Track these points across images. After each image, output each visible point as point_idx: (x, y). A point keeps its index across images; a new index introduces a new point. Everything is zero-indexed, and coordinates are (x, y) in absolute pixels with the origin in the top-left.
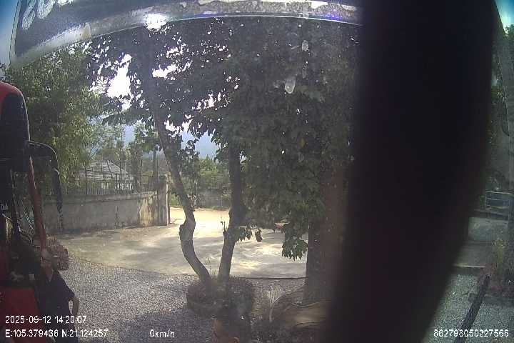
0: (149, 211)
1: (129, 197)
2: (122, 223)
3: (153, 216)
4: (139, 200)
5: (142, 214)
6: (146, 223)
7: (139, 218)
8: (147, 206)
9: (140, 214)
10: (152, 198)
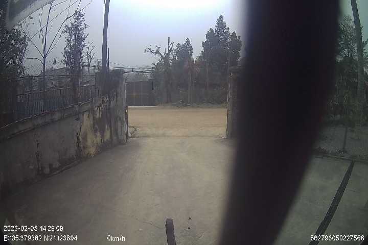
0: (96, 131)
1: (57, 116)
2: (51, 165)
3: (102, 136)
4: (77, 116)
5: (85, 139)
6: (92, 151)
7: (79, 147)
8: (92, 123)
9: (81, 140)
10: (101, 108)
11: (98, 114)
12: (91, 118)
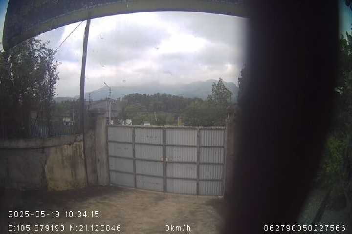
0: (64, 167)
7: (44, 177)
8: (60, 158)
9: (46, 171)
10: (71, 146)
11: (68, 151)
12: (59, 154)
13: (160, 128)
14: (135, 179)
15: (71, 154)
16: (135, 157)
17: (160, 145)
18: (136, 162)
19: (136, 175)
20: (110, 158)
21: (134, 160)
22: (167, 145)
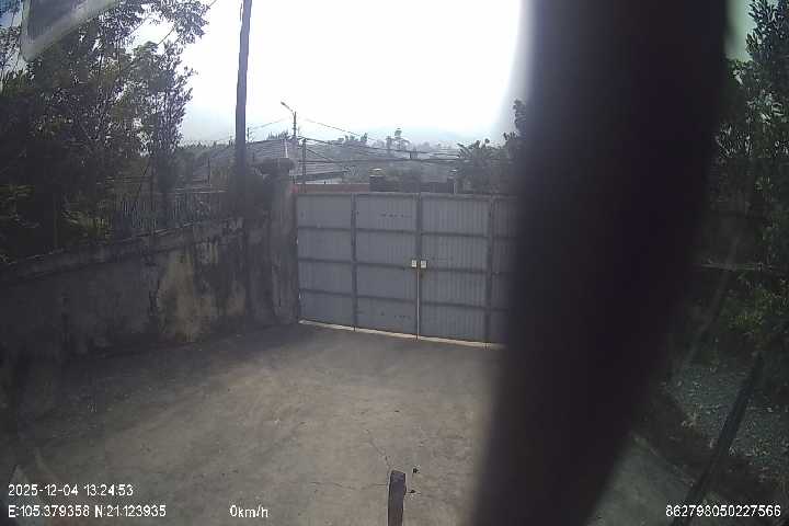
0: (201, 291)
1: (102, 255)
2: (90, 341)
3: (221, 303)
4: (150, 258)
5: (171, 301)
6: (192, 330)
8: (190, 272)
9: (159, 304)
10: (216, 244)
11: (210, 254)
12: (189, 264)
13: (411, 197)
14: (355, 306)
15: (217, 262)
16: (355, 259)
17: (410, 233)
18: (359, 269)
19: (357, 297)
20: (300, 264)
21: (355, 264)
22: (427, 234)
